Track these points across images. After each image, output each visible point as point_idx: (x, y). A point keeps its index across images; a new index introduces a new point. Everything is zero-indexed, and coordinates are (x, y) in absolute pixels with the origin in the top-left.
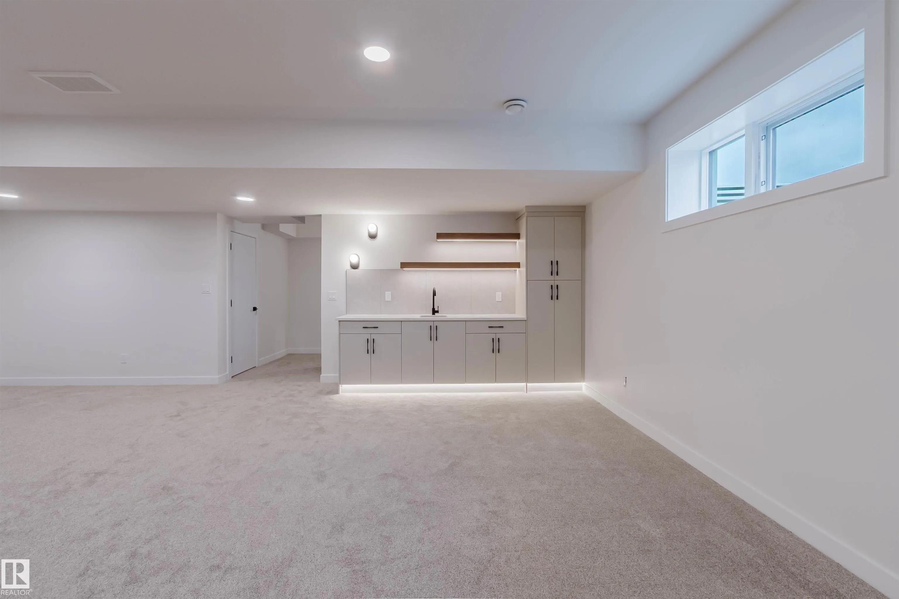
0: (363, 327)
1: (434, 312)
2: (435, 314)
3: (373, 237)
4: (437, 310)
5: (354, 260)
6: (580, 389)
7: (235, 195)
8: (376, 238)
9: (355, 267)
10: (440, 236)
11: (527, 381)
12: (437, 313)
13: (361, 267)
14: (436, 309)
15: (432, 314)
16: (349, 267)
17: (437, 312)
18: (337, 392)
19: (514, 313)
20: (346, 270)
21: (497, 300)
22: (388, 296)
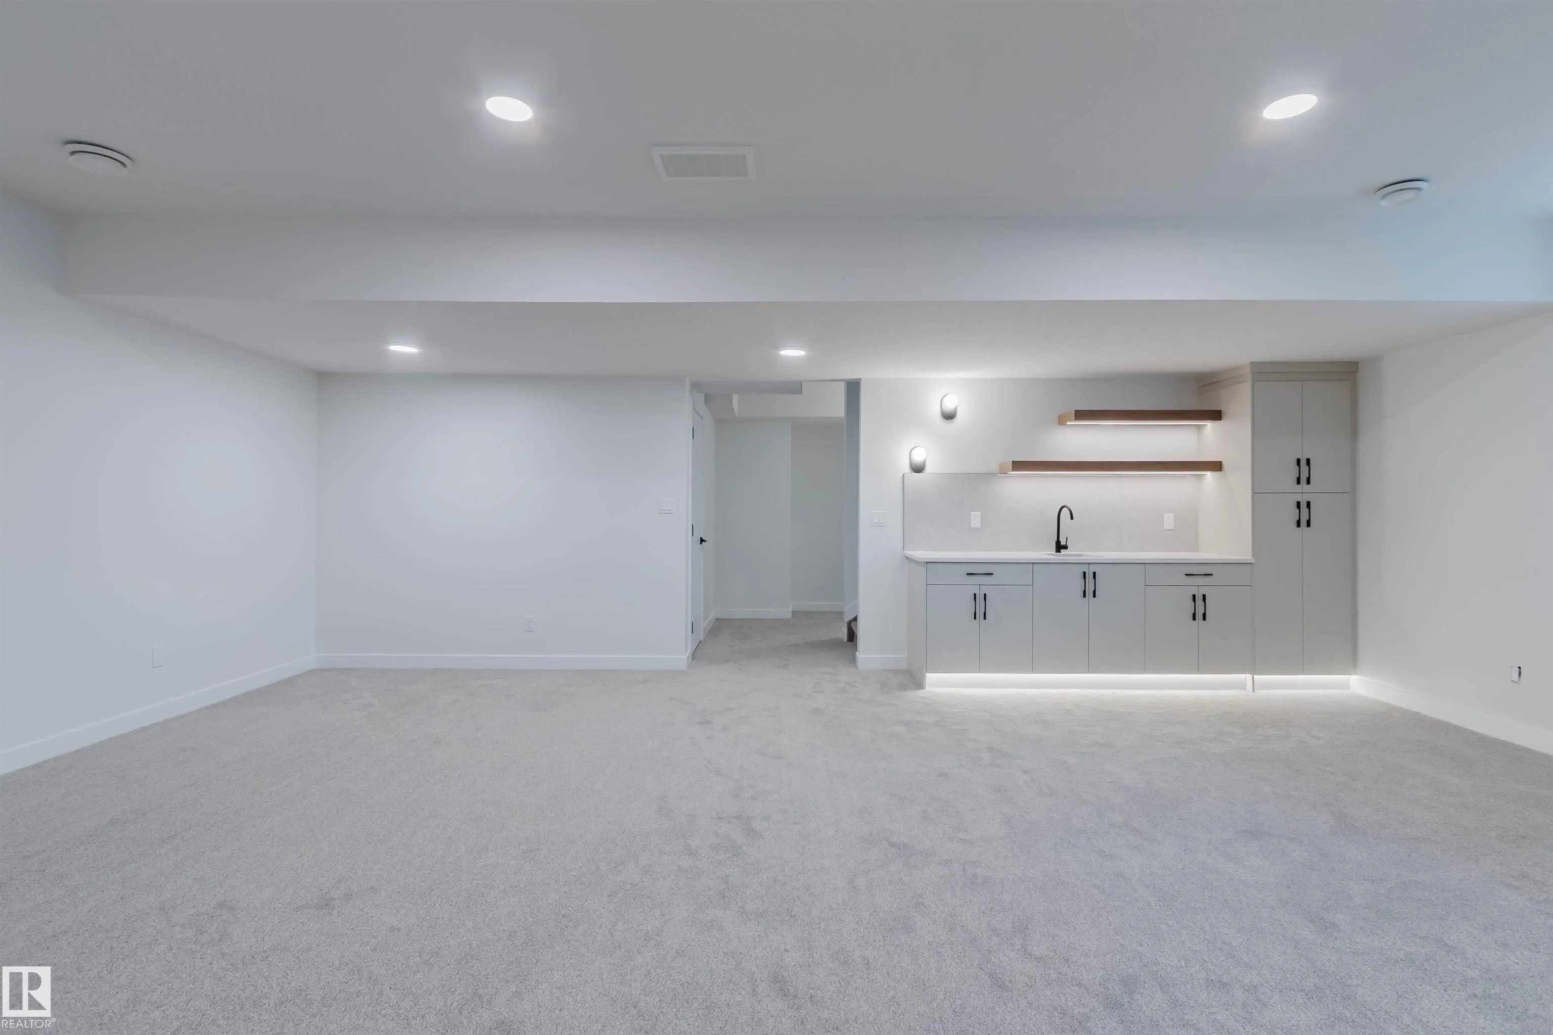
0: (967, 574)
1: (1059, 547)
2: (1060, 552)
3: (949, 416)
4: (1065, 544)
5: (919, 456)
6: (1346, 686)
7: (777, 347)
8: (955, 418)
9: (918, 469)
10: (1081, 415)
11: (1254, 671)
12: (1064, 550)
13: (929, 469)
14: (1063, 543)
15: (1055, 550)
16: (907, 470)
17: (1065, 547)
18: (920, 685)
19: (1196, 550)
20: (902, 474)
21: (1165, 528)
22: (975, 519)
